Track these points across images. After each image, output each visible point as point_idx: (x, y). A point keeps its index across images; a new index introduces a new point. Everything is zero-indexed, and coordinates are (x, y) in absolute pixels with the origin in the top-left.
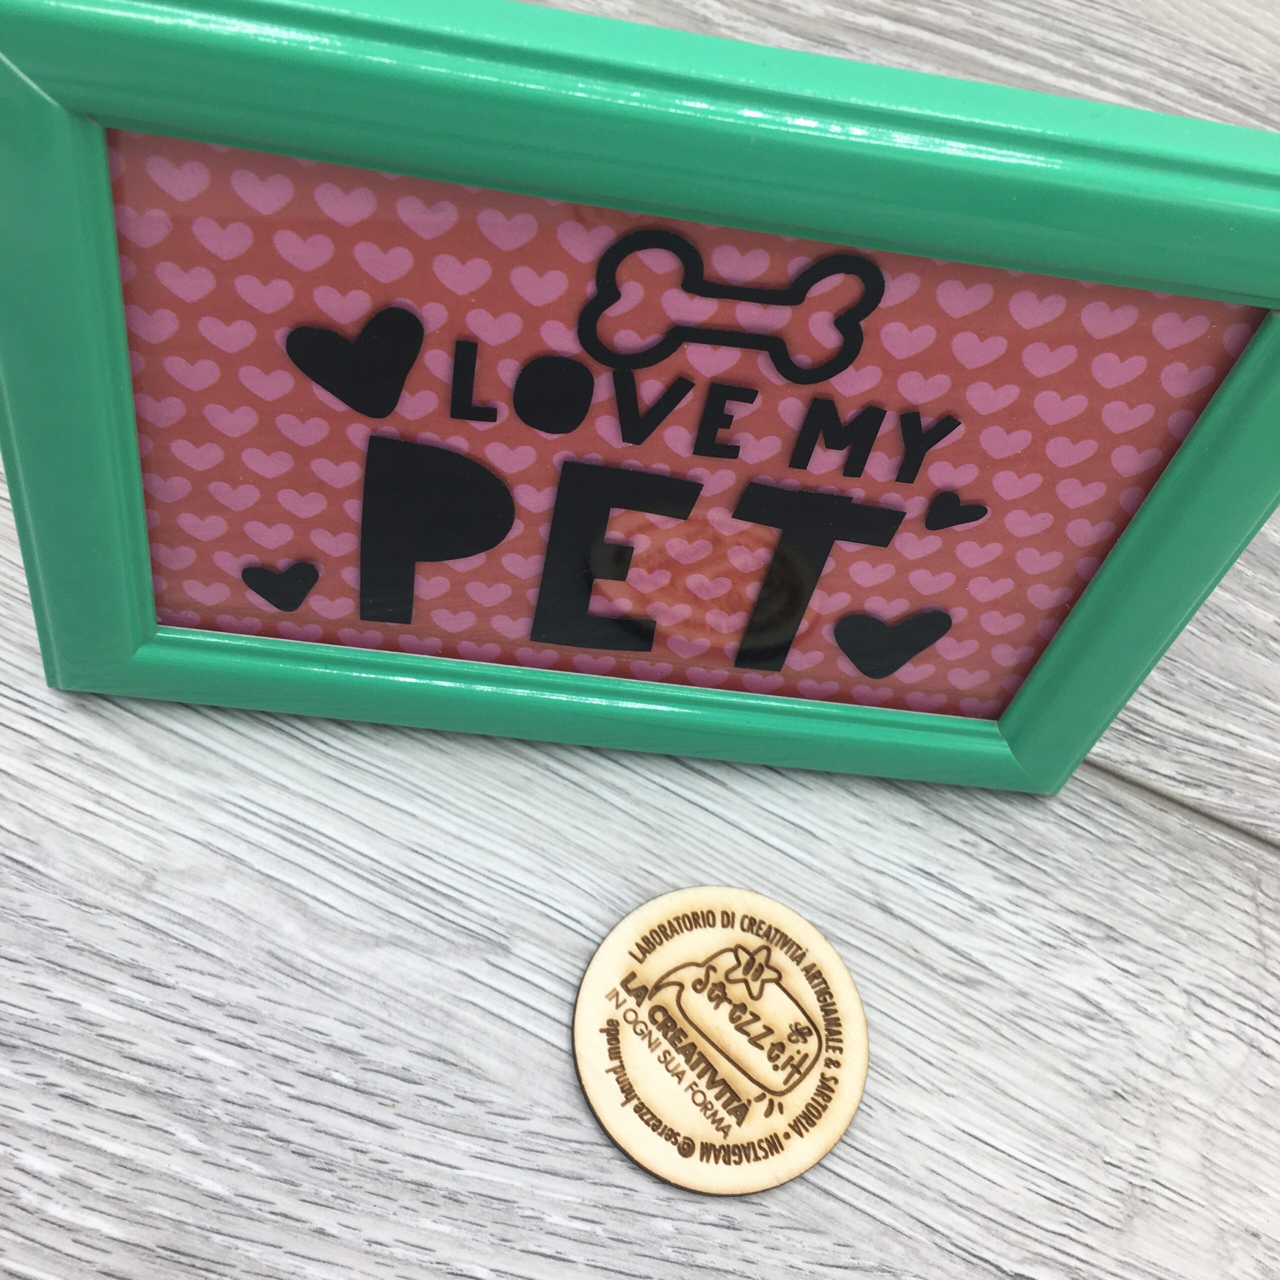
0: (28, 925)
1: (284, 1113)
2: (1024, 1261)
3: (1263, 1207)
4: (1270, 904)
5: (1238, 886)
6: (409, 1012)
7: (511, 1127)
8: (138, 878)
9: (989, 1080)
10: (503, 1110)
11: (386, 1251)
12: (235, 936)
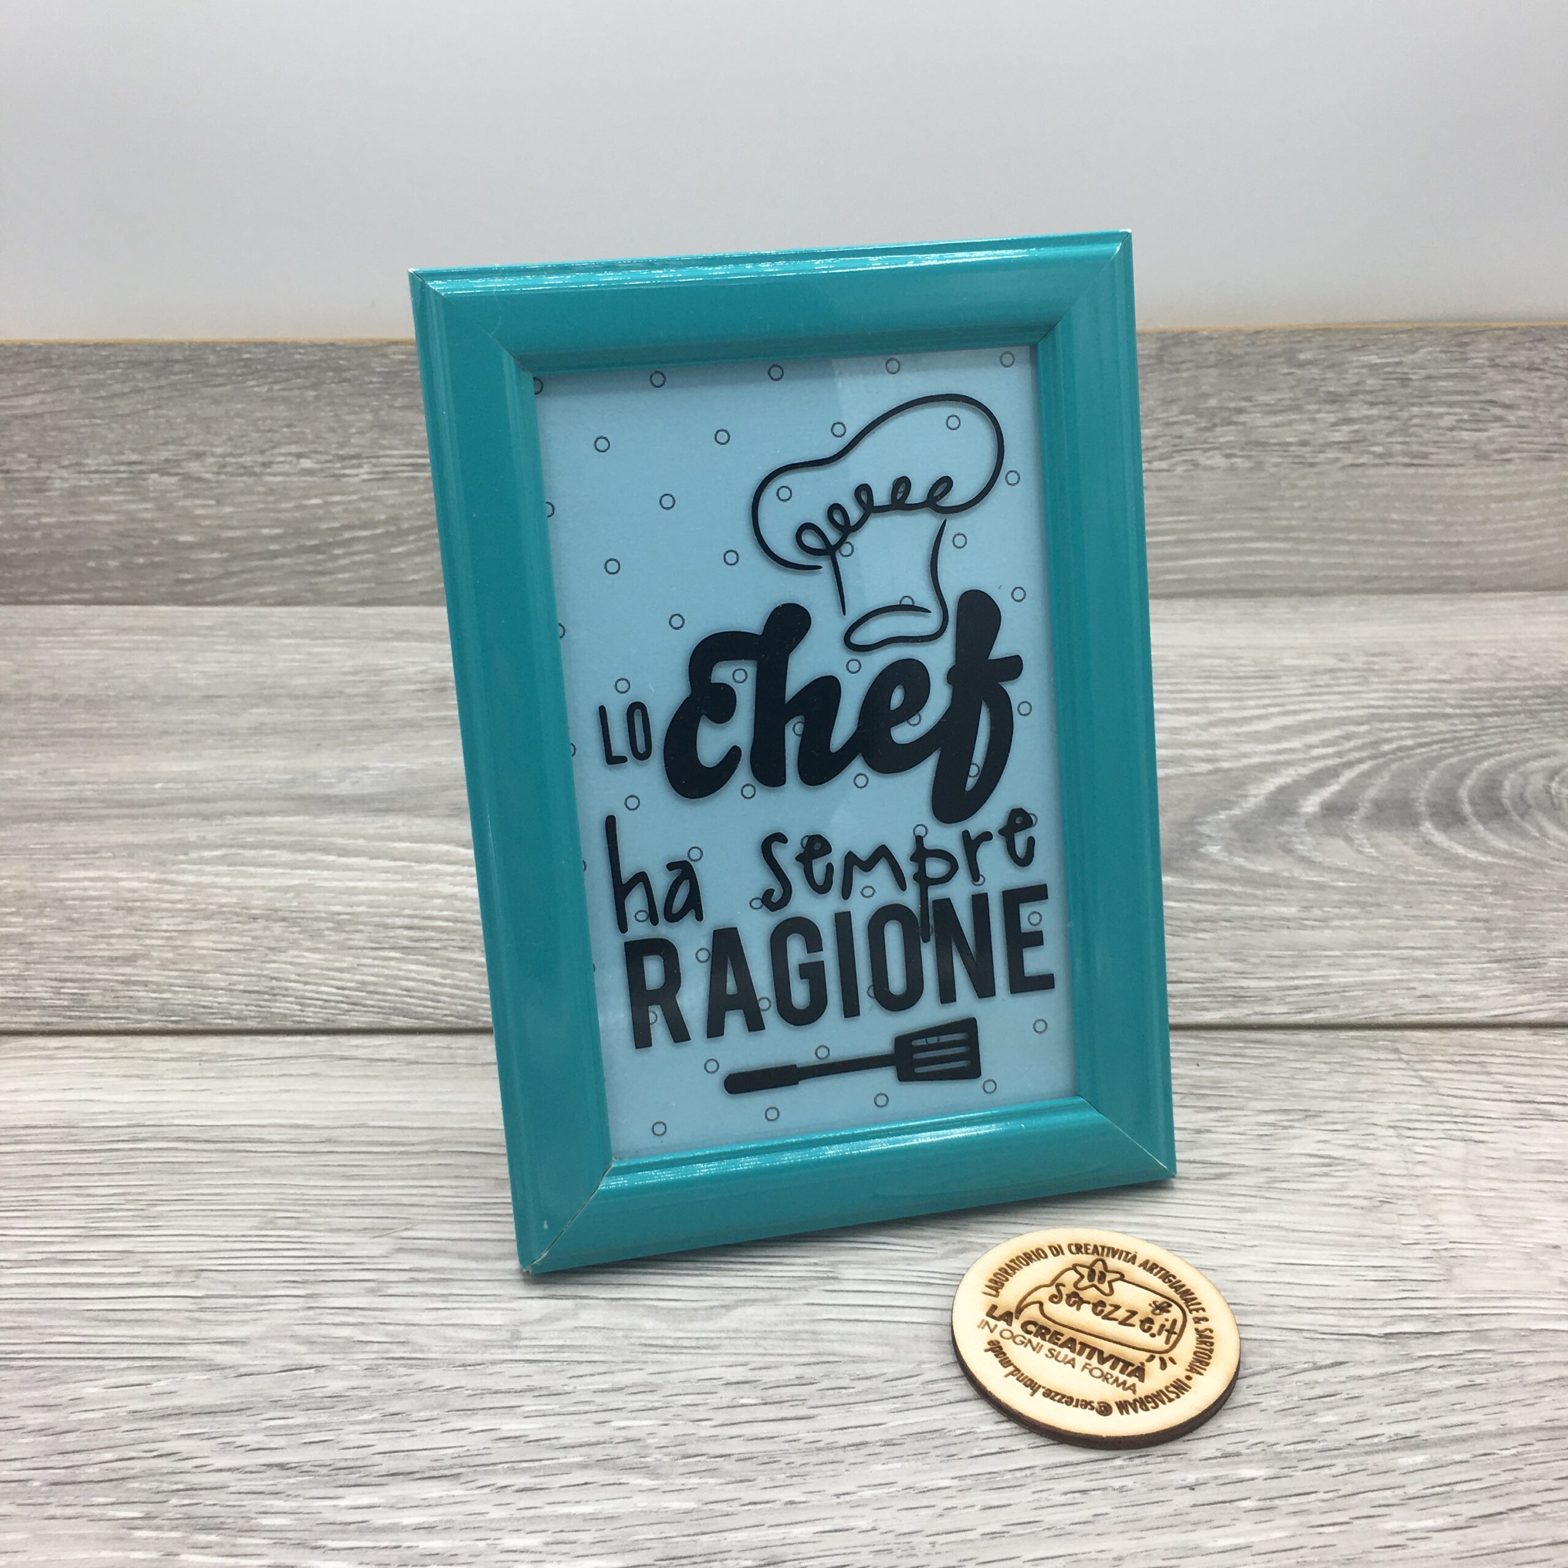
0: (427, 1394)
1: (713, 1438)
2: (1385, 1325)
3: (1546, 1228)
4: (1415, 1059)
5: (1382, 1057)
6: (781, 1343)
7: (911, 1385)
8: (505, 1335)
9: (1278, 1227)
10: (898, 1376)
11: (855, 1497)
12: (608, 1344)
